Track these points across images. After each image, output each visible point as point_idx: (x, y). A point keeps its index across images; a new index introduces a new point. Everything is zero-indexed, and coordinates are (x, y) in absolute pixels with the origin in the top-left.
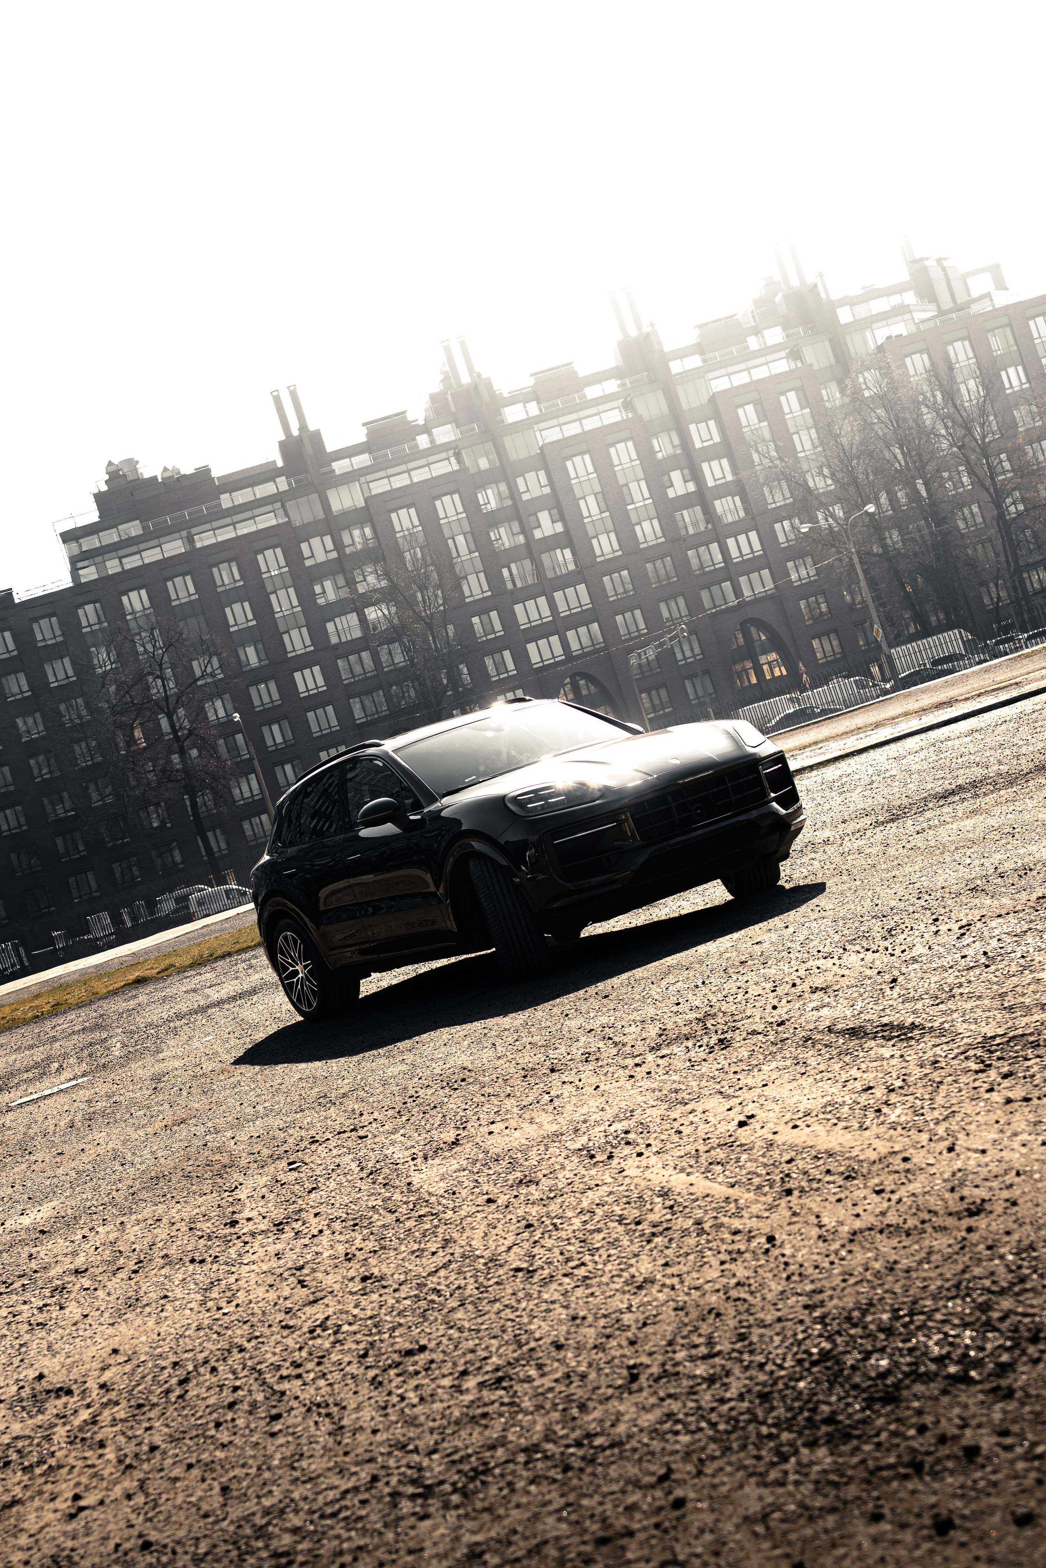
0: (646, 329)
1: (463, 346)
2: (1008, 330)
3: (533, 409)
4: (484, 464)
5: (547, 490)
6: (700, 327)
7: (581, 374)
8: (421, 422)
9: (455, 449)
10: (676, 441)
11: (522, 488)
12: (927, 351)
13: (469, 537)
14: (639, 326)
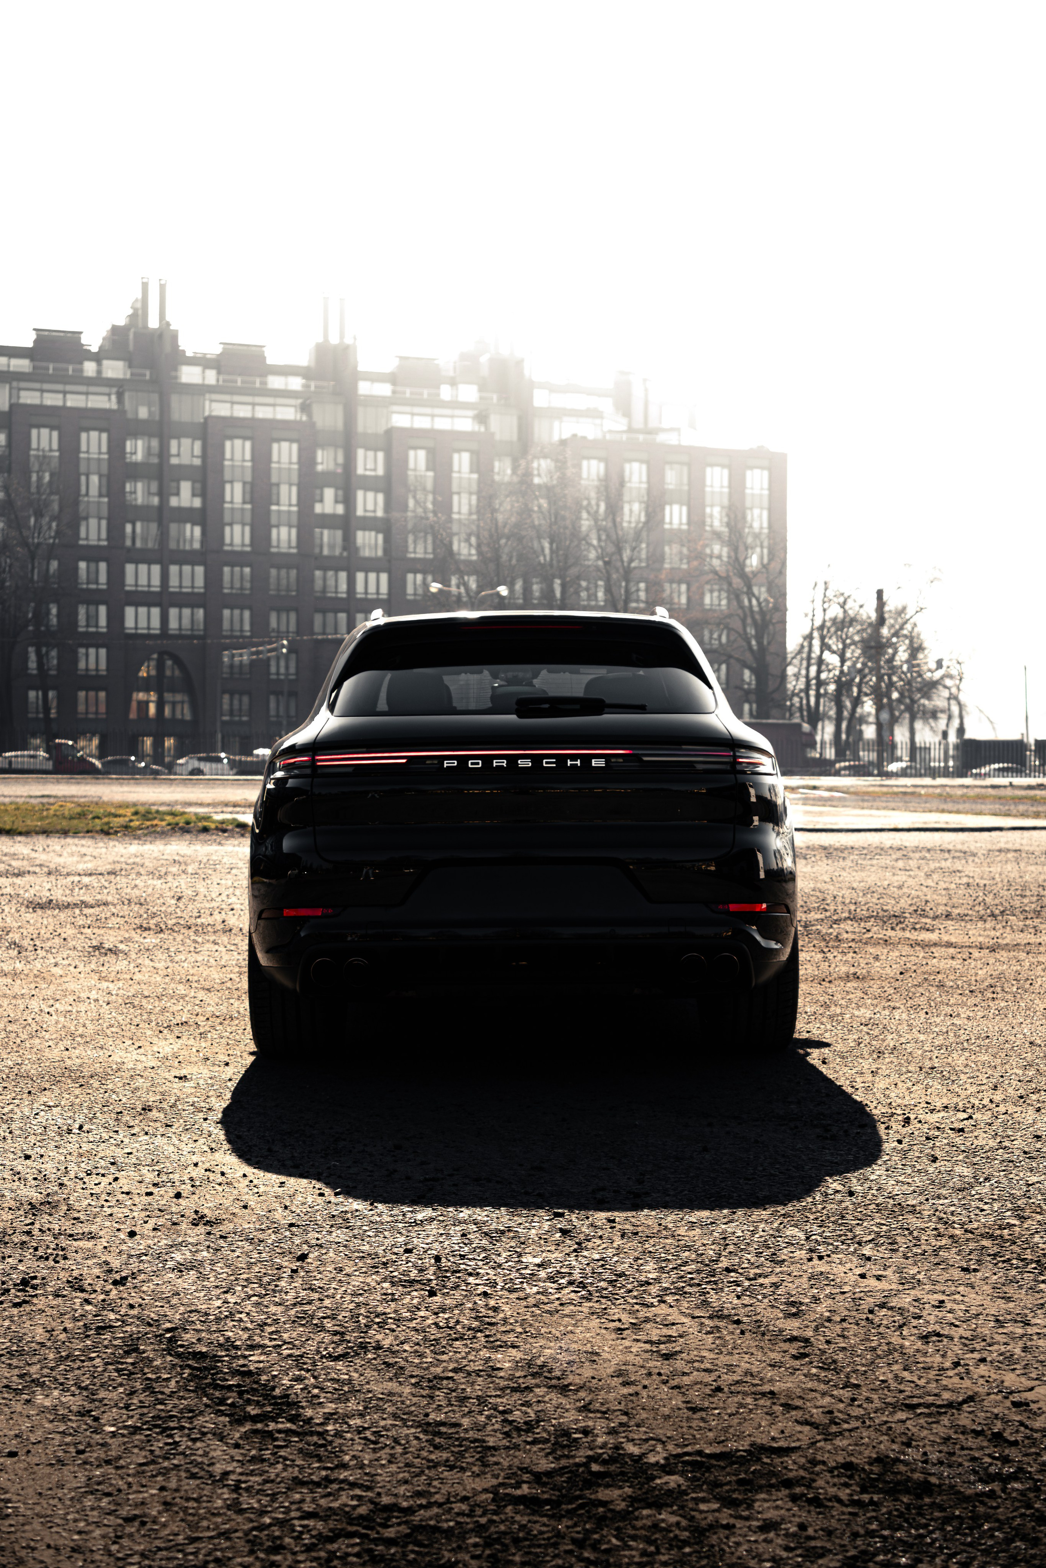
0: (348, 341)
1: (162, 288)
2: (685, 470)
3: (211, 377)
4: (143, 413)
5: (197, 462)
6: (401, 358)
7: (269, 361)
8: (94, 349)
9: (119, 387)
10: (341, 459)
11: (174, 450)
12: (606, 461)
13: (104, 480)
14: (342, 336)
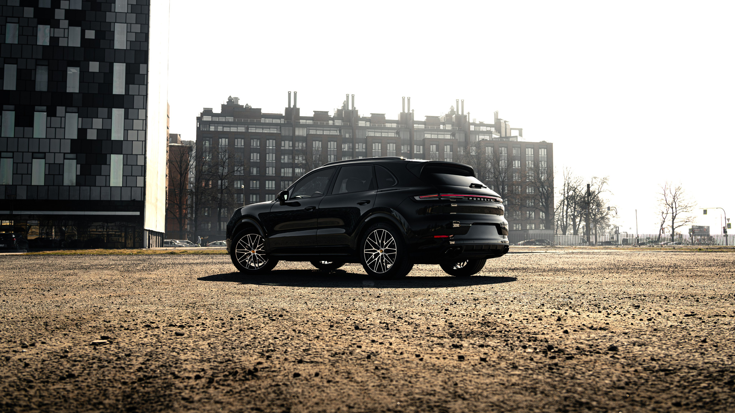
0: (411, 112)
1: (353, 97)
2: (519, 149)
3: (368, 124)
4: (347, 136)
5: (364, 150)
6: (427, 117)
7: (386, 119)
8: (332, 117)
9: (339, 128)
10: (409, 149)
11: (357, 147)
12: (493, 147)
13: (335, 157)
14: (409, 110)
